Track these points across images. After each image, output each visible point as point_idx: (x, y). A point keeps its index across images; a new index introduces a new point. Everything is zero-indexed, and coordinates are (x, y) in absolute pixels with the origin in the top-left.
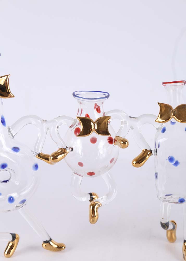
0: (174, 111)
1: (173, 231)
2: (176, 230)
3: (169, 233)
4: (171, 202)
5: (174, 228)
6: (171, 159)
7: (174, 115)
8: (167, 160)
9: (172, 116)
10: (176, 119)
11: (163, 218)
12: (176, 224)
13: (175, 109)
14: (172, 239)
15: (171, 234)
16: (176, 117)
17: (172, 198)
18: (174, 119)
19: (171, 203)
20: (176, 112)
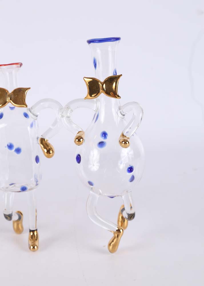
0: (10, 95)
1: (20, 222)
2: (22, 220)
3: (16, 224)
4: (13, 191)
5: (20, 218)
6: (10, 147)
7: (11, 99)
8: (6, 147)
9: (8, 100)
10: (12, 104)
11: (5, 210)
12: (22, 214)
13: (11, 93)
14: (18, 230)
15: (18, 225)
16: (12, 101)
17: (14, 187)
18: (11, 104)
19: (14, 193)
20: (13, 96)
